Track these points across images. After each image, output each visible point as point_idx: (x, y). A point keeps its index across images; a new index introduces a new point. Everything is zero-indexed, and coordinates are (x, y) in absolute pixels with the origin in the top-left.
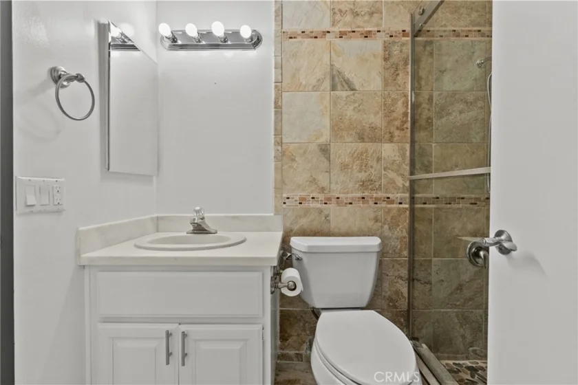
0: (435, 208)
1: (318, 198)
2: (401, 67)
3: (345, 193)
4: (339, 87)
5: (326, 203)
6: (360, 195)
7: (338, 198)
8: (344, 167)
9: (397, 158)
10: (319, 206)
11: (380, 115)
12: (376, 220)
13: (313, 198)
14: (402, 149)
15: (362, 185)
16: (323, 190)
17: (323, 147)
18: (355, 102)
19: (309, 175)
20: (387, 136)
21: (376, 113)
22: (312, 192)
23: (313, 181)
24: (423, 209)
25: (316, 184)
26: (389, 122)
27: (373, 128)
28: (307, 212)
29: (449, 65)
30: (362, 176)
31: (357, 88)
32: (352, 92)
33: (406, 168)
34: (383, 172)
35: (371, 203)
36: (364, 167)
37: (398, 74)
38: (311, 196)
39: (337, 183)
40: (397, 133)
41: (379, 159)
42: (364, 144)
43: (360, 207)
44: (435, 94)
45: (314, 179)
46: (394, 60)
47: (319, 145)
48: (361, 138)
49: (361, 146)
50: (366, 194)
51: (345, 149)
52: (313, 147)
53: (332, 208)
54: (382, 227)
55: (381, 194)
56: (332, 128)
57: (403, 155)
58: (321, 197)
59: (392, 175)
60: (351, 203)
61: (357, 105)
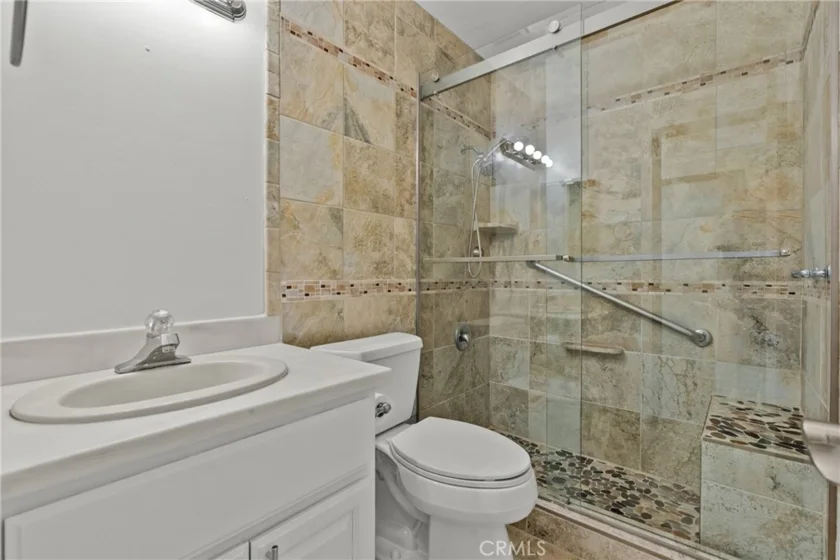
0: (436, 294)
1: (329, 286)
2: (409, 129)
3: (358, 279)
4: (353, 133)
5: (339, 293)
6: (375, 280)
7: (352, 286)
8: (359, 243)
9: (406, 236)
10: (330, 297)
11: (394, 179)
12: (390, 312)
13: (323, 286)
14: (410, 226)
15: (376, 268)
16: (334, 274)
17: (335, 212)
18: (369, 158)
19: (318, 251)
20: (399, 209)
21: (389, 179)
22: (321, 278)
23: (323, 261)
24: (427, 295)
25: (326, 265)
26: (401, 192)
27: (386, 197)
28: (316, 306)
29: (444, 143)
30: (376, 256)
31: (372, 140)
32: (366, 144)
33: (413, 248)
34: (395, 252)
35: (385, 291)
36: (378, 245)
37: (407, 138)
38: (321, 284)
39: (350, 266)
40: (407, 207)
41: (391, 236)
42: (378, 215)
43: (374, 296)
44: (435, 170)
45: (325, 258)
46: (404, 119)
47: (330, 209)
48: (375, 207)
49: (374, 217)
50: (381, 279)
51: (358, 219)
52: (323, 210)
53: (346, 298)
54: (395, 320)
55: (394, 280)
56: (347, 186)
57: (411, 233)
58: (333, 284)
59: (403, 256)
60: (366, 292)
61: (371, 162)
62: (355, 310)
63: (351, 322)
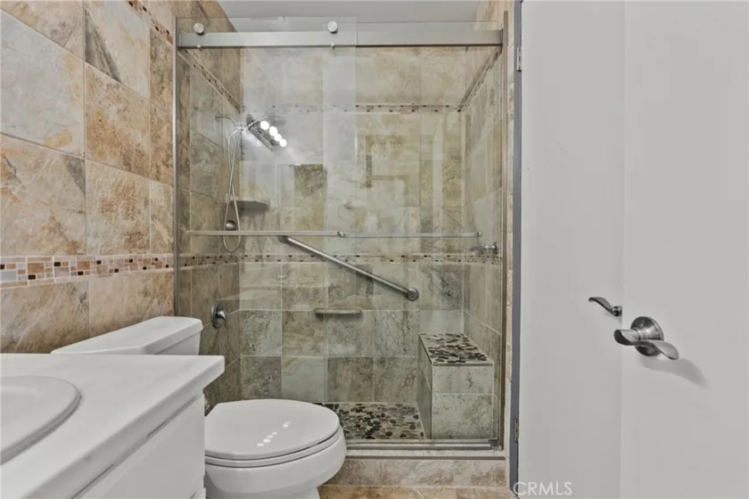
0: (194, 270)
1: (67, 264)
2: (165, 79)
3: (108, 253)
4: (97, 62)
5: (80, 273)
6: (128, 256)
7: (99, 262)
8: (107, 208)
9: (163, 204)
10: (70, 278)
11: (148, 133)
12: (146, 293)
13: (57, 264)
14: (167, 192)
15: (129, 241)
16: (74, 247)
17: (73, 163)
18: (118, 100)
19: (49, 214)
20: (154, 170)
21: (144, 132)
22: (54, 251)
23: (57, 228)
24: (184, 272)
25: (61, 234)
26: (157, 150)
27: (141, 154)
28: (48, 291)
29: (200, 105)
30: (128, 225)
31: (122, 77)
32: (114, 82)
33: (170, 219)
34: (151, 222)
35: (140, 268)
36: (130, 212)
37: (163, 88)
38: (53, 261)
39: (96, 236)
40: (163, 168)
41: (146, 202)
42: (130, 174)
43: (127, 275)
44: (192, 133)
45: (59, 225)
46: (159, 64)
47: (67, 158)
48: (127, 164)
49: (126, 177)
50: (135, 254)
51: (105, 176)
52: (55, 157)
53: (91, 281)
54: (151, 302)
55: (149, 255)
56: (90, 130)
57: (168, 201)
58: (72, 261)
59: (159, 227)
60: (117, 271)
61: (121, 106)
62: (105, 294)
63: (98, 311)
